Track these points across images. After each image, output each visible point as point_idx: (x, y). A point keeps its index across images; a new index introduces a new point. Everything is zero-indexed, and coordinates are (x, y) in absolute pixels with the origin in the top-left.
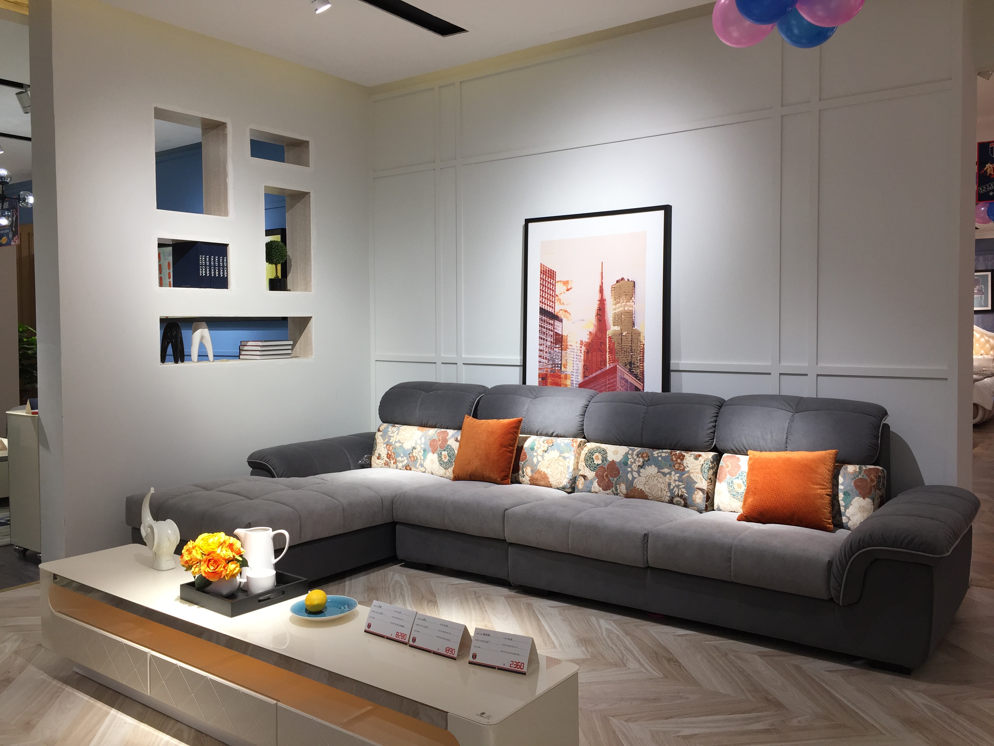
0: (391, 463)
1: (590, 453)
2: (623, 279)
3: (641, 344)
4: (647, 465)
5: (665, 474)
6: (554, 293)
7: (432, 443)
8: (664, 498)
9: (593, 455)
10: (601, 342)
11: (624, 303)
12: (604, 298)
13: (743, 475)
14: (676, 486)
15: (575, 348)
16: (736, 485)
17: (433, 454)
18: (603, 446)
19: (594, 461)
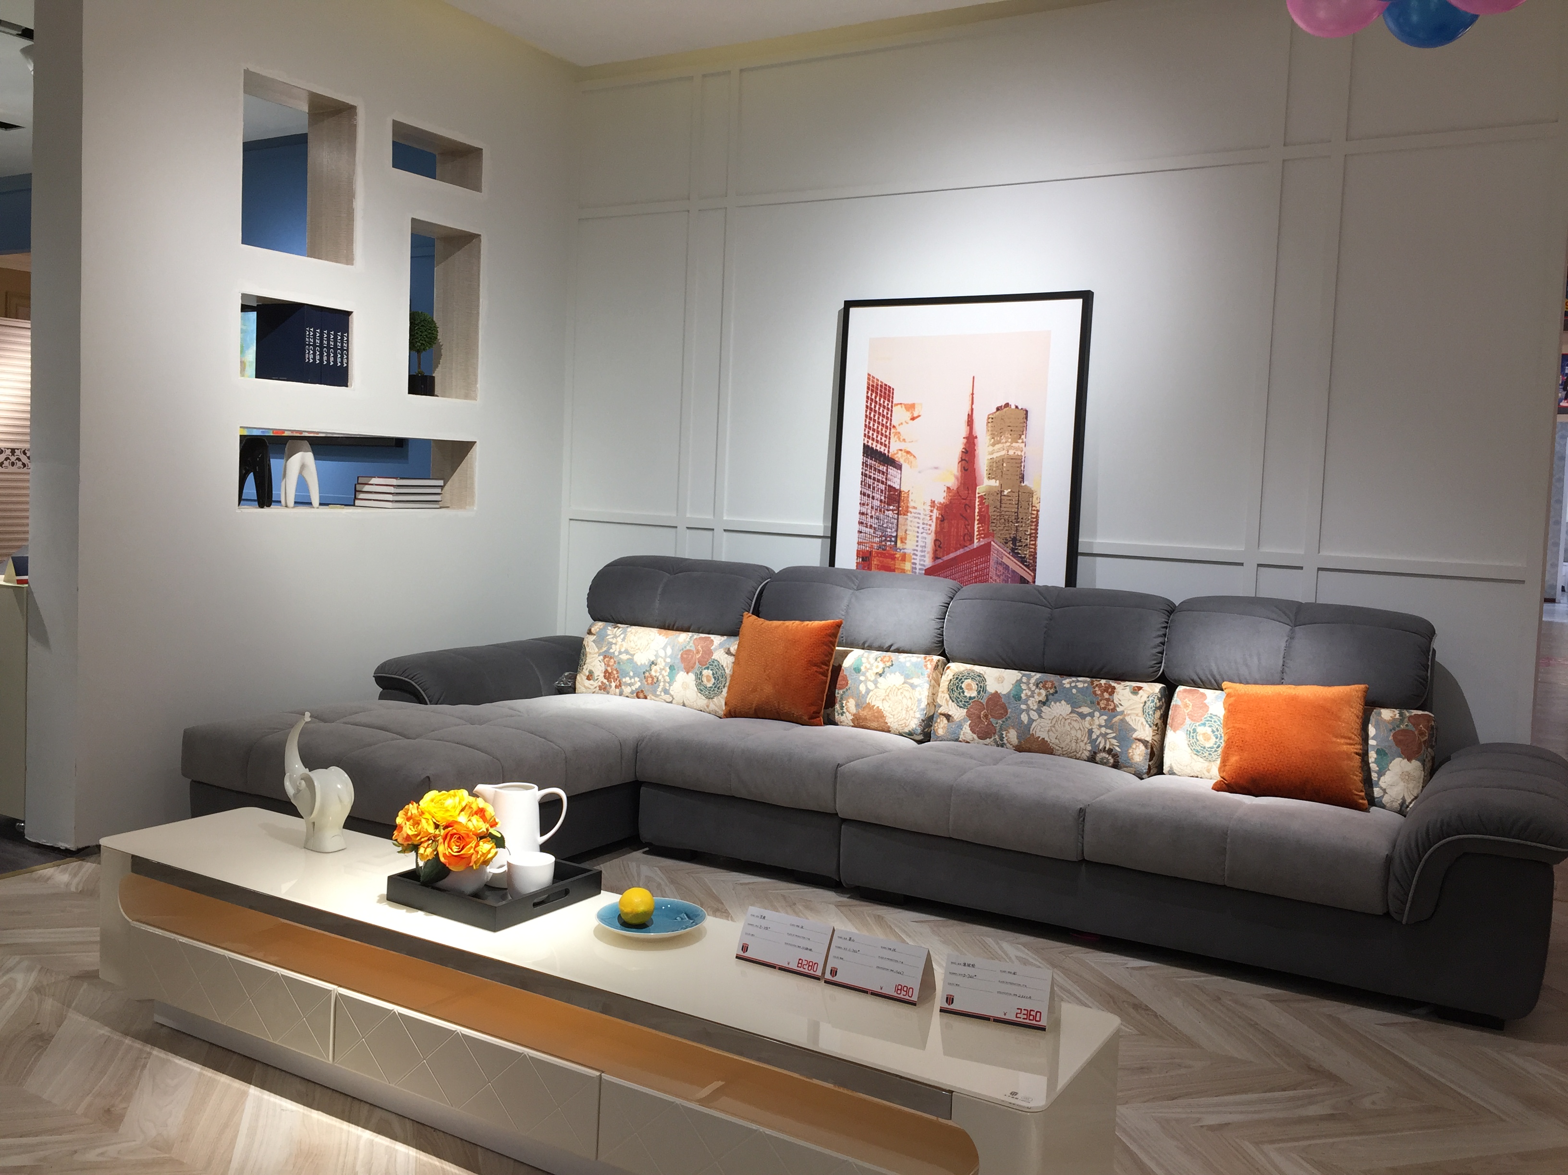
0: (611, 686)
1: (957, 679)
2: (1007, 405)
3: (1034, 510)
4: (1053, 701)
5: (1083, 716)
6: (889, 422)
7: (685, 656)
8: (1080, 753)
9: (962, 683)
10: (966, 505)
11: (1008, 444)
12: (973, 434)
13: (1213, 720)
14: (1101, 734)
15: (922, 512)
16: (1201, 736)
17: (687, 673)
18: (978, 669)
19: (963, 692)
